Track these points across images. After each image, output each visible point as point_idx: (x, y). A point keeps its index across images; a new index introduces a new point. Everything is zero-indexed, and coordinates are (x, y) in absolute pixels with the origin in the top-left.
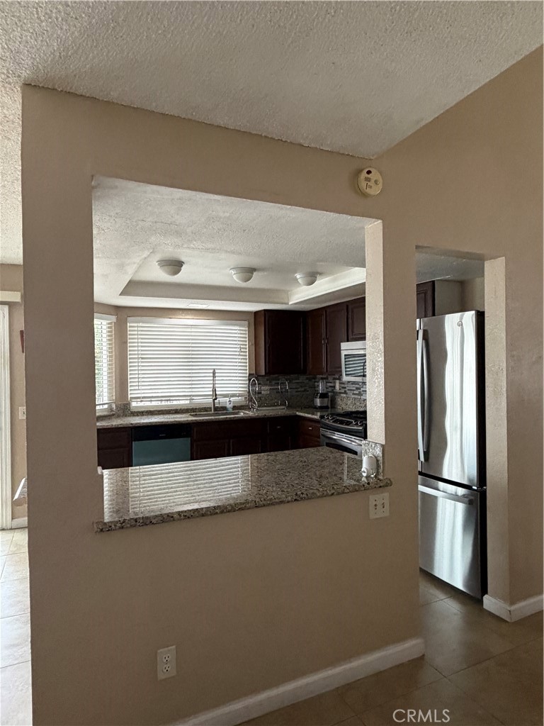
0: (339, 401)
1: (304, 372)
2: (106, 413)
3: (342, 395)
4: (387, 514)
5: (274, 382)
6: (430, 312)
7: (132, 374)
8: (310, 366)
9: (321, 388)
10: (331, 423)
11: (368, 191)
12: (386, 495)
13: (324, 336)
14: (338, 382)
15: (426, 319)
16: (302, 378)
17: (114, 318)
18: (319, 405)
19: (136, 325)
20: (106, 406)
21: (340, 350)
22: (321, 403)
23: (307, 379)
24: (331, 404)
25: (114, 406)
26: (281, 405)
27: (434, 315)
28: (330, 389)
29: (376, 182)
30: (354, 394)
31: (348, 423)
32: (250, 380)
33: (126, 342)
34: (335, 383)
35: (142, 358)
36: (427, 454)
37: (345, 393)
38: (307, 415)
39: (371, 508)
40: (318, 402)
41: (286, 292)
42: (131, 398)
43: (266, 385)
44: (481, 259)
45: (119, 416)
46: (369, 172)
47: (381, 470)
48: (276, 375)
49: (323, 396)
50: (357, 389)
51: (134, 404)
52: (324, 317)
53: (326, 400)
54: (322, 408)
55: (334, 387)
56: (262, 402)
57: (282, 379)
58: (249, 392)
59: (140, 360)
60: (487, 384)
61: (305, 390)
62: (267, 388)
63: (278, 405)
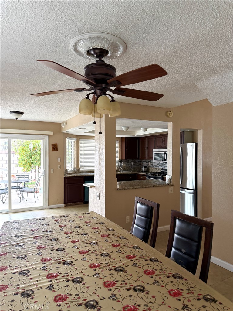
0: (150, 169)
1: (138, 159)
2: (73, 172)
3: (152, 167)
4: (173, 192)
5: (127, 162)
6: (183, 142)
7: (81, 159)
8: (141, 156)
9: (144, 164)
10: (150, 175)
11: (170, 116)
12: (172, 188)
13: (146, 146)
14: (150, 162)
15: (182, 144)
16: (137, 161)
17: (76, 140)
18: (143, 170)
19: (82, 142)
20: (73, 170)
21: (153, 152)
22: (144, 170)
23: (138, 161)
24: (148, 170)
25: (75, 170)
26: (130, 170)
27: (184, 143)
28: (147, 165)
29: (171, 114)
30: (156, 166)
31: (156, 175)
32: (119, 161)
33: (79, 148)
34: (149, 163)
35: (84, 153)
36: (182, 182)
37: (153, 166)
38: (140, 173)
39: (169, 191)
40: (143, 169)
41: (134, 132)
42: (81, 167)
43: (124, 163)
44: (197, 130)
45: (77, 173)
46: (170, 112)
47: (171, 182)
48: (128, 160)
49: (145, 167)
50: (157, 165)
51: (81, 169)
52: (146, 140)
53: (146, 168)
54: (144, 172)
55: (149, 164)
56: (124, 169)
57: (130, 161)
58: (119, 166)
59: (84, 154)
60: (198, 162)
61: (138, 165)
62: (124, 164)
63: (128, 170)
